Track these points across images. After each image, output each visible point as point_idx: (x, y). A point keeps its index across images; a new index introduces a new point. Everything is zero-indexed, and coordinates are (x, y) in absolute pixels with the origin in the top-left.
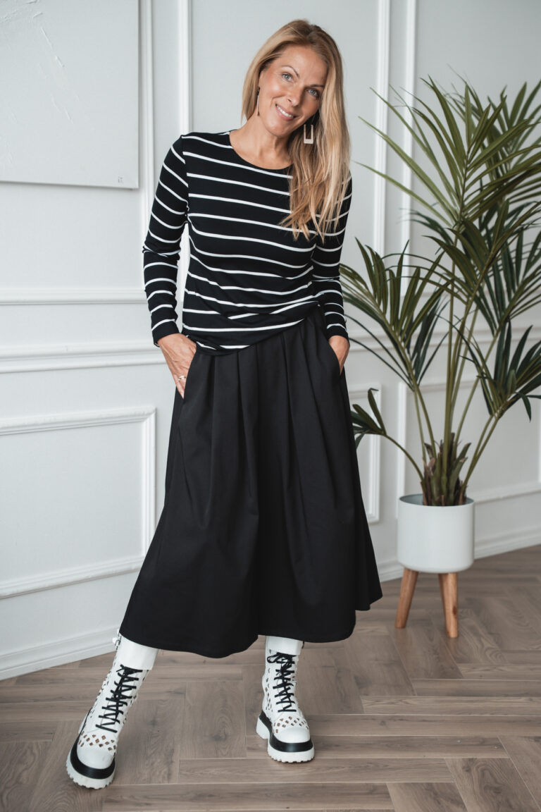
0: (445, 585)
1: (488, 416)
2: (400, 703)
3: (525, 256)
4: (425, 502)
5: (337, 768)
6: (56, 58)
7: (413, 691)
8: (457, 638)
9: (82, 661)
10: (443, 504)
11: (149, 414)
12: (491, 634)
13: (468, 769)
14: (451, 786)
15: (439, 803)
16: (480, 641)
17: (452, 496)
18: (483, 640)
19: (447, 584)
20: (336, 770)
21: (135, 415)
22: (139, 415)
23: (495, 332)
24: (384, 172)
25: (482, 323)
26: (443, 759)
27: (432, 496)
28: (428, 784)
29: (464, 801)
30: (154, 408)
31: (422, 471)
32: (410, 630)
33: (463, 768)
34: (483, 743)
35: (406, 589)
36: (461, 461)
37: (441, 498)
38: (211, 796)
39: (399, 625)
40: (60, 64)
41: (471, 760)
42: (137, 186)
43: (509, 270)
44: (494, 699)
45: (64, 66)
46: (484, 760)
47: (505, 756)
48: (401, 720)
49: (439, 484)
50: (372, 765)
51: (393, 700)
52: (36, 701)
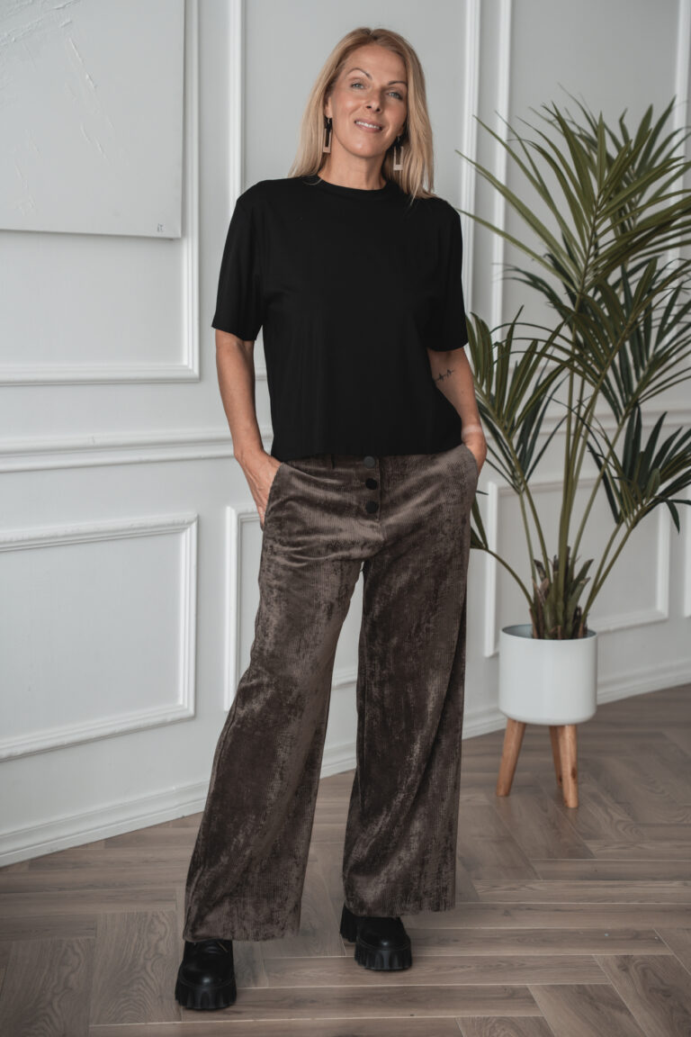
0: (561, 740)
1: (614, 525)
2: (523, 889)
3: (656, 323)
4: (535, 634)
5: (462, 967)
6: (87, 77)
7: (535, 873)
8: (577, 808)
9: (106, 840)
10: (559, 635)
11: (190, 523)
12: (618, 803)
13: (624, 968)
14: (606, 988)
15: (597, 1008)
16: (608, 813)
17: (570, 627)
18: (609, 810)
19: (564, 738)
20: (461, 970)
21: (173, 524)
22: (178, 524)
23: (621, 420)
24: (472, 213)
25: (602, 406)
26: (591, 957)
27: (545, 627)
28: (578, 986)
29: (628, 1006)
30: (196, 516)
31: (531, 594)
32: (515, 799)
33: (619, 967)
34: (636, 937)
35: (510, 746)
36: (582, 582)
37: (557, 629)
38: (313, 1002)
39: (502, 792)
40: (91, 83)
41: (626, 957)
42: (179, 235)
43: (636, 339)
44: (640, 883)
45: (95, 87)
46: (642, 957)
47: (668, 952)
48: (529, 909)
49: (554, 611)
50: (504, 964)
51: (514, 886)
52: (60, 889)
